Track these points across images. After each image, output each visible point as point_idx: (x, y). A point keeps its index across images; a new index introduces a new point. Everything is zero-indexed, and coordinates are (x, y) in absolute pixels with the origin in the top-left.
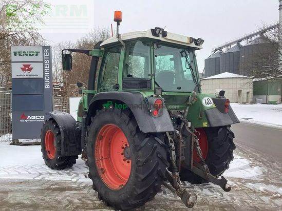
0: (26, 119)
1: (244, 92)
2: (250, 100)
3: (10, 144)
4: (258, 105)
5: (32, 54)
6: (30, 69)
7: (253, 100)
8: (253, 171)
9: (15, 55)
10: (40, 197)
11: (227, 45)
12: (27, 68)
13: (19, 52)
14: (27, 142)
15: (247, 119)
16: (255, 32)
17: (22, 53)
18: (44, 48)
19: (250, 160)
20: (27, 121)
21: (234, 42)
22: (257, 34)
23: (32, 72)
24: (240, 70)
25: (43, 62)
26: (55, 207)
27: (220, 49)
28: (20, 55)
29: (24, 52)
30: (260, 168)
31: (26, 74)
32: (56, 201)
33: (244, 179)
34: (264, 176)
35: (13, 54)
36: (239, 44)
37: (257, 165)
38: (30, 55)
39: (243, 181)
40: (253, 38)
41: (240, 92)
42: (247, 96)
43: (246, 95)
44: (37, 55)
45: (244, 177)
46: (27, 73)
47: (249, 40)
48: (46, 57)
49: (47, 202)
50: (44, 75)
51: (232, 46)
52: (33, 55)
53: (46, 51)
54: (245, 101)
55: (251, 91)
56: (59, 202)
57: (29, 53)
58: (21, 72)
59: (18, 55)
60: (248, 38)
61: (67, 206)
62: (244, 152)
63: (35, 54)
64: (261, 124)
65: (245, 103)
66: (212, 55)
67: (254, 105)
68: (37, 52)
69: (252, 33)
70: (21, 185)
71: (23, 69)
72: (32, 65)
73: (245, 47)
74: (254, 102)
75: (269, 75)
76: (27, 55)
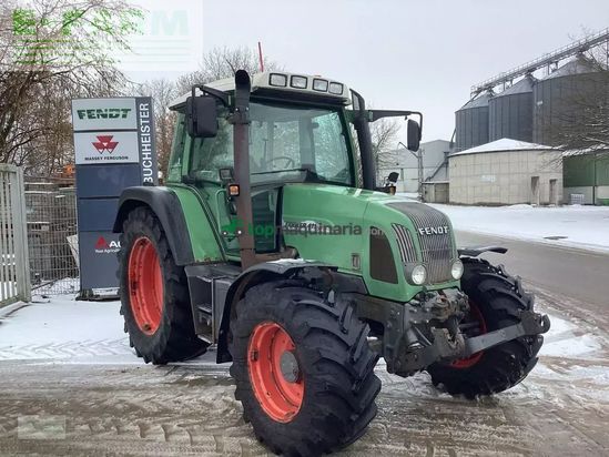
0: (108, 248)
1: (544, 180)
2: (558, 197)
3: (77, 299)
4: (575, 208)
5: (114, 113)
6: (113, 146)
7: (564, 197)
8: (581, 342)
9: (81, 117)
10: (170, 396)
11: (505, 80)
12: (106, 143)
13: (89, 111)
14: (108, 293)
15: (556, 238)
16: (565, 49)
17: (96, 113)
18: (139, 100)
19: (573, 322)
20: (109, 251)
21: (519, 73)
22: (569, 52)
23: (117, 152)
24: (534, 133)
25: (138, 130)
26: (204, 415)
27: (489, 87)
28: (90, 117)
29: (99, 111)
30: (595, 337)
31: (104, 157)
32: (203, 403)
33: (566, 359)
34: (604, 352)
35: (76, 115)
36: (529, 77)
37: (588, 332)
38: (111, 116)
39: (564, 363)
40: (562, 63)
41: (535, 180)
42: (551, 190)
43: (548, 186)
44: (124, 116)
45: (565, 355)
46: (106, 153)
47: (553, 66)
48: (144, 119)
49: (186, 406)
50: (141, 156)
51: (515, 81)
52: (117, 116)
53: (143, 107)
54: (547, 200)
55: (559, 177)
56: (211, 406)
57: (108, 113)
58: (95, 153)
59: (86, 117)
60: (549, 62)
61: (227, 411)
62: (556, 307)
63: (121, 113)
64: (587, 247)
65: (545, 205)
66: (472, 100)
67: (565, 209)
68: (126, 111)
69: (558, 52)
70: (127, 375)
71: (98, 146)
72: (116, 137)
73: (543, 81)
74: (566, 202)
75: (599, 143)
76: (104, 116)
